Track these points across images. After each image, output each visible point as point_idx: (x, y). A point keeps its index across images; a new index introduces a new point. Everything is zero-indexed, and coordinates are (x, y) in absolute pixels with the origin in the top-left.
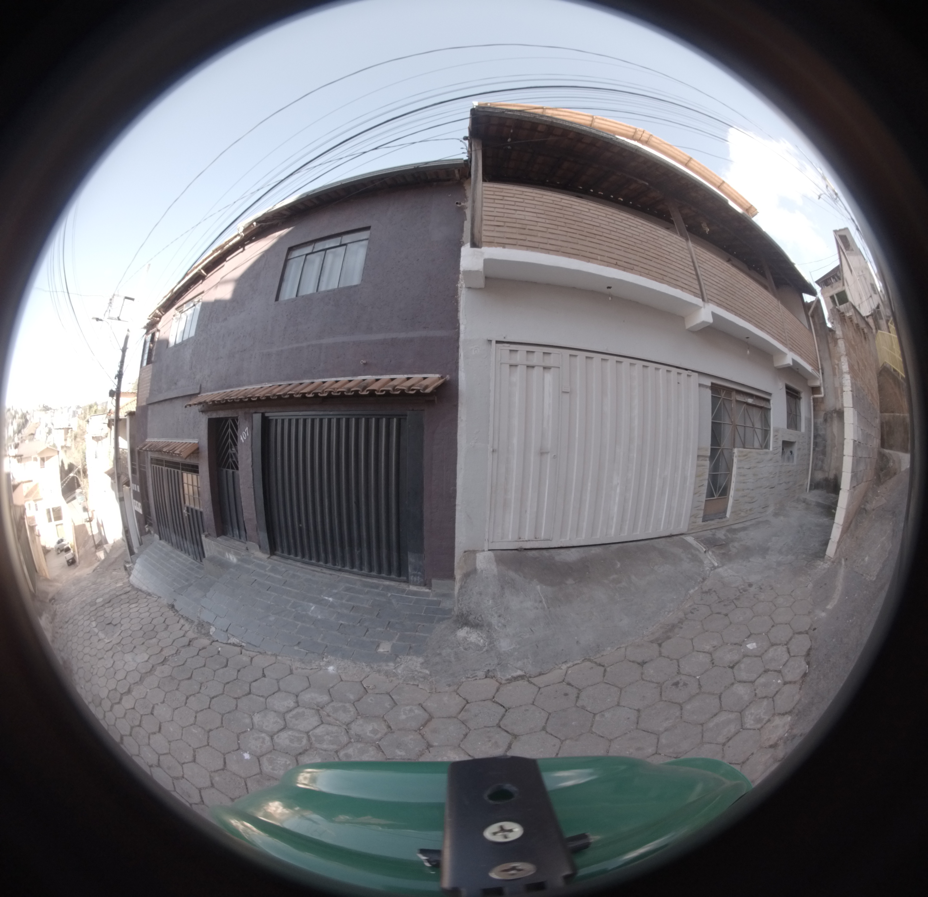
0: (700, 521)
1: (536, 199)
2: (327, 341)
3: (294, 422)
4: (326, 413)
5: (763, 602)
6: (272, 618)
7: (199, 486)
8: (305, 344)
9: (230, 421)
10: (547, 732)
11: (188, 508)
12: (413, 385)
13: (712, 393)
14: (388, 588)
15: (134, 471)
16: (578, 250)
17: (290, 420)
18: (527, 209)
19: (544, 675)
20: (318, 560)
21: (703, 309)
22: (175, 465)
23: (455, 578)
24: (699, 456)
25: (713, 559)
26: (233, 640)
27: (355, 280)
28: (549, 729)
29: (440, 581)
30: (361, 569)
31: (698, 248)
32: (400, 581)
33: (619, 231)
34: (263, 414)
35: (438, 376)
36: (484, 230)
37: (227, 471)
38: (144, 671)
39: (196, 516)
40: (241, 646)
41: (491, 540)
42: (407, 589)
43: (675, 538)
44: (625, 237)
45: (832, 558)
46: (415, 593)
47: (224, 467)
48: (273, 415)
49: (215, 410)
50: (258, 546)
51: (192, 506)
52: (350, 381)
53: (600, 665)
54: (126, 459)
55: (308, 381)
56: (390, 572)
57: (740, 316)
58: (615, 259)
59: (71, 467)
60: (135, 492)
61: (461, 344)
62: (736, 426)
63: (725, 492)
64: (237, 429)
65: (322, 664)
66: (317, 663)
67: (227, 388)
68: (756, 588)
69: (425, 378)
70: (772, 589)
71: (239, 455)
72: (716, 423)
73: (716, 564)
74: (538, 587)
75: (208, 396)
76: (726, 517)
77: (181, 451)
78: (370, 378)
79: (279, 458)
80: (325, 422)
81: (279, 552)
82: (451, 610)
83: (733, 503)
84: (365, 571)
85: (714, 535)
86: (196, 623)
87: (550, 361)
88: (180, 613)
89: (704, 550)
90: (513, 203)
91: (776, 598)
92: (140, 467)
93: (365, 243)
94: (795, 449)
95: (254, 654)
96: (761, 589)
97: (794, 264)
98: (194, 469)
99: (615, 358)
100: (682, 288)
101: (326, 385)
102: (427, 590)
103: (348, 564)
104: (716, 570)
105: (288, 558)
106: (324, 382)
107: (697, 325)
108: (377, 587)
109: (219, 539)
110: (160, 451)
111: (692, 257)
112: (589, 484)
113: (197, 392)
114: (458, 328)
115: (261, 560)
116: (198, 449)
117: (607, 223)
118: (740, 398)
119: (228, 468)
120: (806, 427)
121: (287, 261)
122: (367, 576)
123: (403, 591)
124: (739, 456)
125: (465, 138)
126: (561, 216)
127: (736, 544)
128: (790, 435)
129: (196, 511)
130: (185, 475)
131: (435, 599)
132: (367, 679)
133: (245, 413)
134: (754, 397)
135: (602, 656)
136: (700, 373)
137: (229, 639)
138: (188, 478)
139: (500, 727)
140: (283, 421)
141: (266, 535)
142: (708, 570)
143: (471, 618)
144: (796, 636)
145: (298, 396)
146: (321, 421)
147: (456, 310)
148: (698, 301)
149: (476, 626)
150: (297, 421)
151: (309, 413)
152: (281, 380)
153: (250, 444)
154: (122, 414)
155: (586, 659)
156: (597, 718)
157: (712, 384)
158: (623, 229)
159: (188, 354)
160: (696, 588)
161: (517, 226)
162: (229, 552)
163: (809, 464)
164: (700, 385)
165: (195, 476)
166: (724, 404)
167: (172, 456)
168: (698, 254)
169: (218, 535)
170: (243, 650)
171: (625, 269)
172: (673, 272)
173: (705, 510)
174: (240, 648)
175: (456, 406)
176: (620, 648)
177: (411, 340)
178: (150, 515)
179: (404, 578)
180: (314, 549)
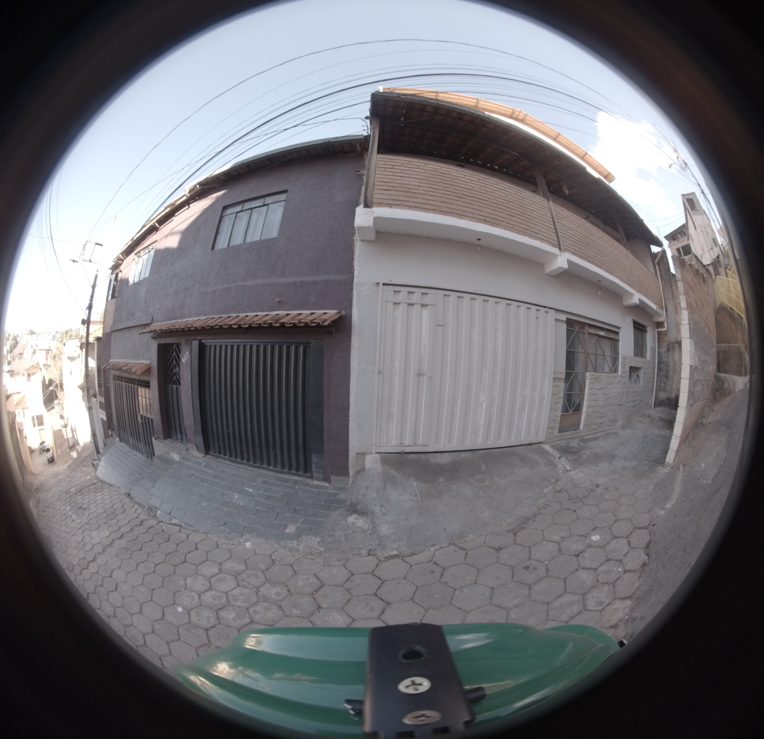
0: (556, 432)
1: (420, 167)
2: (251, 283)
3: (223, 348)
4: (249, 340)
5: (608, 500)
6: (205, 504)
7: (150, 398)
8: (233, 285)
9: (175, 346)
10: (414, 602)
11: (141, 416)
12: (315, 319)
13: (567, 326)
14: (296, 482)
15: (100, 385)
16: (453, 209)
17: (221, 346)
18: (412, 176)
19: (416, 556)
20: (242, 459)
21: (559, 257)
22: (132, 381)
23: (349, 475)
24: (554, 379)
25: (566, 463)
26: (174, 521)
27: (274, 233)
28: (416, 600)
29: (337, 478)
30: (276, 467)
31: (558, 207)
32: (306, 477)
33: (488, 193)
34: (200, 341)
35: (335, 311)
36: (376, 193)
37: (172, 387)
38: (106, 544)
39: (147, 422)
40: (180, 526)
41: (378, 445)
42: (312, 483)
43: (534, 446)
44: (494, 198)
45: (671, 464)
46: (317, 487)
47: (170, 383)
48: (208, 341)
49: (165, 337)
50: (195, 447)
51: (145, 414)
52: (267, 315)
53: (463, 549)
54: (94, 375)
55: (234, 315)
56: (298, 470)
57: (592, 263)
58: (484, 216)
59: (51, 382)
60: (101, 403)
61: (355, 286)
62: (588, 354)
63: (578, 408)
64: (180, 353)
65: (241, 540)
66: (238, 540)
67: (173, 320)
68: (602, 489)
69: (325, 313)
70: (617, 490)
71: (181, 373)
72: (570, 351)
73: (568, 468)
74: (415, 484)
75: (157, 326)
76: (579, 429)
77: (136, 370)
78: (282, 313)
79: (212, 377)
80: (248, 348)
81: (212, 453)
82: (345, 501)
83: (586, 417)
84: (279, 468)
85: (568, 443)
86: (146, 508)
87: (427, 300)
88: (135, 500)
89: (559, 456)
90: (401, 171)
91: (619, 497)
92: (105, 382)
93: (283, 203)
94: (641, 373)
95: (190, 532)
96: (607, 489)
97: (643, 220)
98: (147, 385)
99: (483, 297)
100: (542, 240)
101: (248, 318)
102: (327, 485)
103: (265, 462)
104: (568, 473)
105: (218, 457)
106: (247, 316)
107: (554, 270)
108: (287, 481)
109: (165, 441)
110: (120, 369)
111: (552, 214)
112: (459, 401)
113: (150, 322)
114: (353, 273)
115: (198, 458)
116: (150, 368)
117: (479, 187)
118: (592, 331)
119: (173, 384)
120: (651, 355)
121: (221, 217)
122: (280, 472)
123: (308, 485)
124: (591, 379)
125: (367, 118)
126: (440, 181)
127: (587, 452)
128: (637, 362)
129: (148, 418)
130: (139, 389)
131: (334, 492)
132: (275, 553)
133: (186, 340)
134: (605, 330)
135: (465, 541)
136: (557, 310)
137: (171, 520)
138: (142, 391)
139: (377, 595)
140: (215, 346)
141: (201, 438)
142: (561, 473)
143: (359, 507)
144: (637, 530)
145: (226, 327)
146: (245, 347)
147: (352, 259)
148: (555, 250)
149: (363, 513)
150: (226, 346)
151: (235, 341)
152: (214, 314)
153: (189, 365)
154: (91, 339)
155: (451, 543)
156: (457, 592)
157: (567, 319)
158: (492, 191)
159: (143, 291)
160: (550, 488)
161: (403, 189)
162: (173, 451)
163: (653, 386)
164: (556, 320)
165: (147, 391)
166: (578, 336)
167: (129, 374)
168: (558, 212)
169: (165, 438)
170: (182, 529)
171: (492, 224)
172: (534, 226)
173: (561, 423)
175: (350, 336)
176: (481, 535)
177: (315, 283)
178: (112, 422)
179: (309, 475)
180: (238, 450)
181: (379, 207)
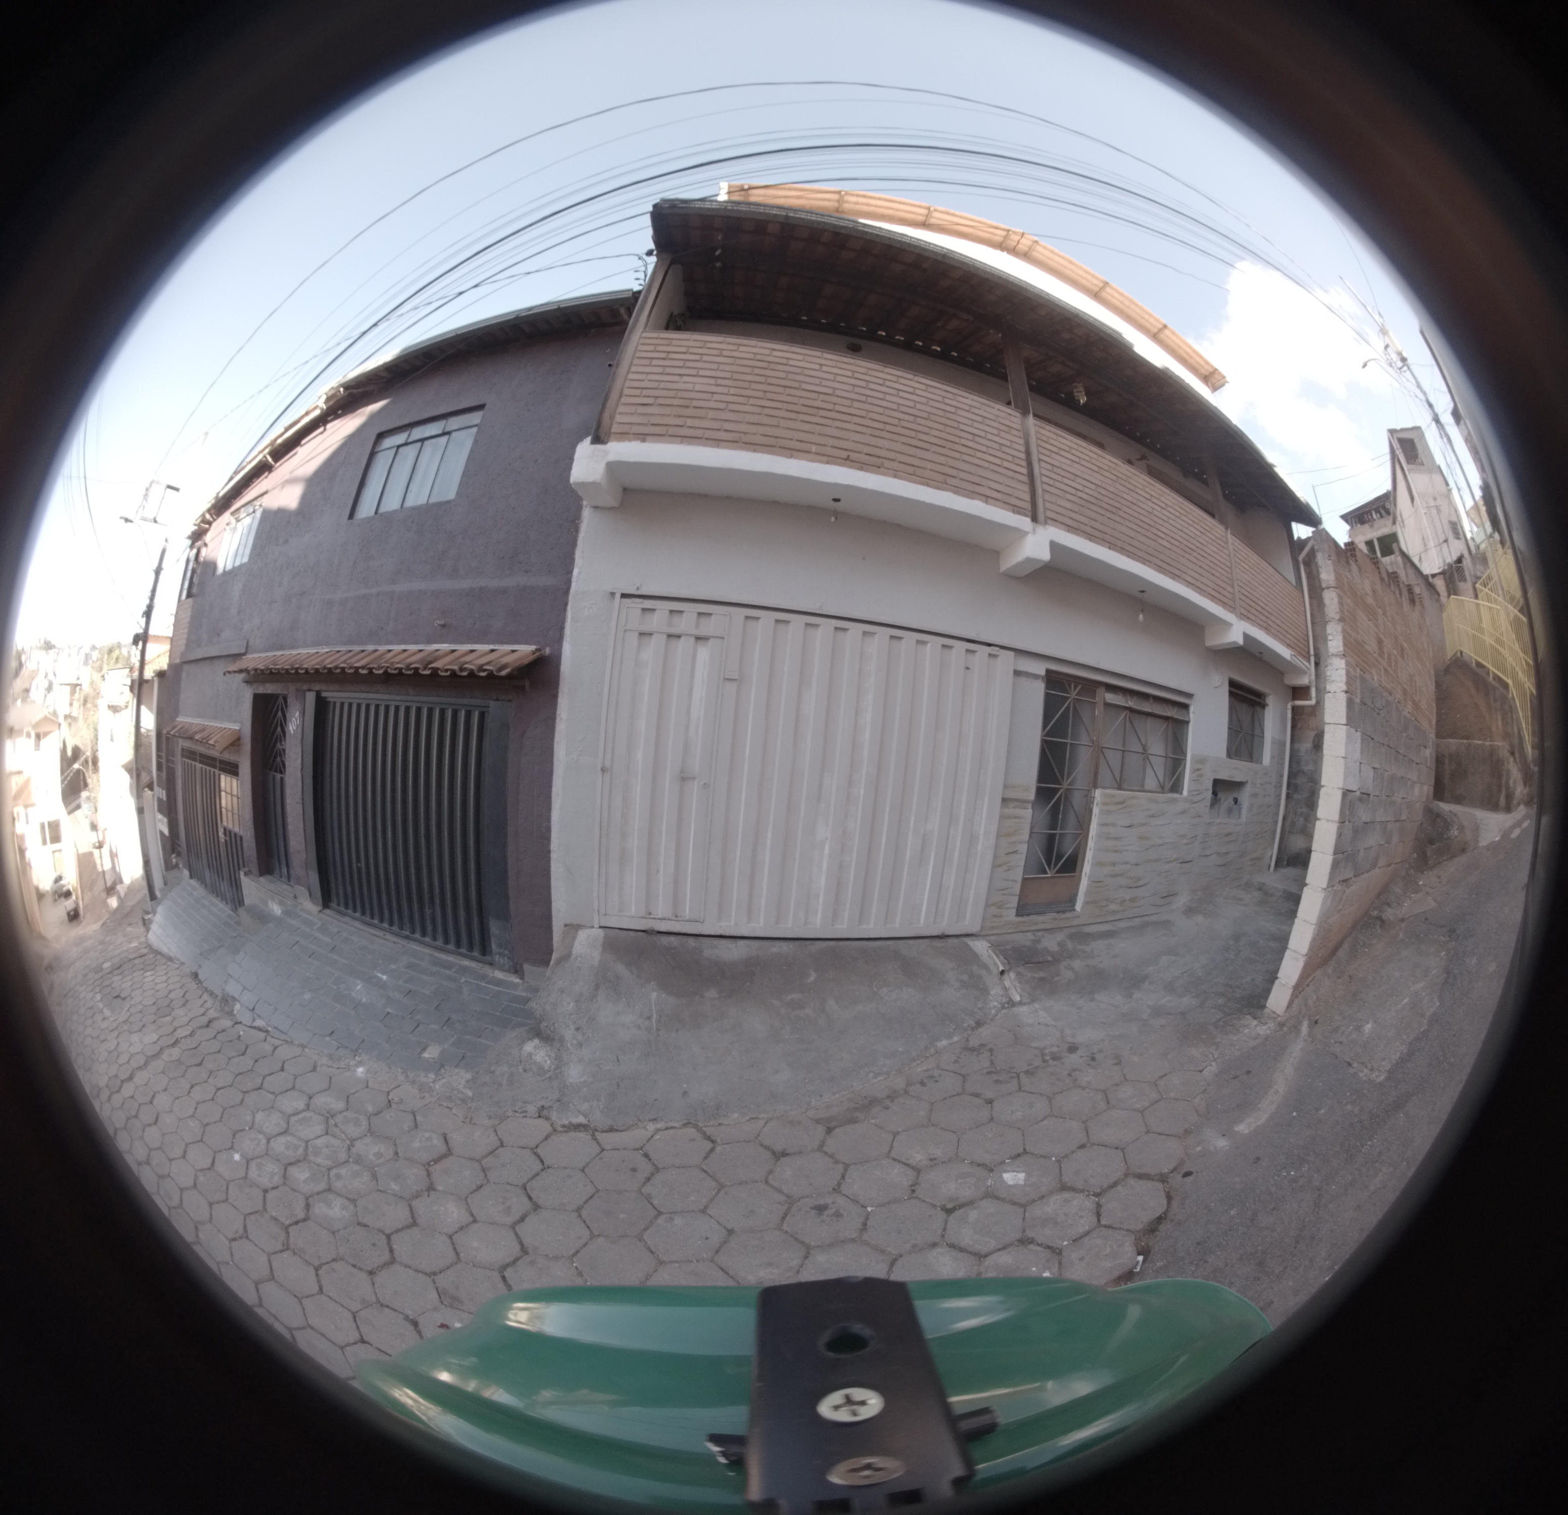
0: (1009, 914)
2: (402, 587)
3: (354, 709)
4: (392, 697)
6: (307, 997)
7: (239, 795)
9: (280, 700)
10: (580, 1216)
11: (225, 829)
12: (490, 662)
13: (1047, 688)
14: (463, 970)
15: (160, 763)
16: (777, 437)
18: (702, 373)
21: (1030, 537)
22: (210, 761)
23: (551, 964)
24: (1005, 800)
25: (1015, 987)
26: (259, 1023)
27: (450, 491)
28: (584, 1213)
29: (533, 968)
30: (434, 938)
32: (482, 965)
34: (319, 693)
35: (533, 647)
36: (620, 413)
37: (273, 776)
38: (150, 1054)
39: (234, 841)
40: (267, 1031)
41: (603, 911)
42: (490, 974)
43: (950, 940)
45: (1278, 1016)
46: (499, 983)
47: (270, 769)
48: (332, 695)
49: (263, 682)
50: (309, 894)
51: (230, 826)
52: (418, 652)
53: (709, 1138)
54: (150, 745)
55: (371, 648)
57: (1122, 550)
59: (77, 754)
60: (160, 800)
61: (570, 598)
62: (1102, 749)
63: (1071, 866)
64: (287, 713)
68: (1082, 1056)
69: (514, 652)
71: (288, 751)
72: (1052, 741)
73: (1018, 998)
74: (654, 995)
75: (252, 660)
76: (1073, 910)
77: (217, 741)
78: (446, 648)
81: (333, 904)
83: (1089, 886)
84: (439, 942)
86: (220, 998)
87: (709, 627)
88: (203, 985)
89: (1002, 968)
90: (677, 363)
92: (168, 760)
93: (474, 431)
94: (1245, 795)
95: (280, 1042)
96: (1094, 1059)
97: (1274, 465)
98: (235, 768)
99: (833, 621)
100: (987, 499)
101: (389, 656)
102: (518, 980)
103: (416, 929)
104: (1015, 1009)
106: (389, 652)
107: (1020, 564)
108: (448, 968)
109: (261, 879)
110: (193, 737)
111: (1027, 444)
112: (770, 835)
113: (243, 651)
114: (571, 572)
115: (310, 914)
116: (241, 738)
118: (1116, 699)
119: (275, 770)
120: (1273, 757)
121: (372, 455)
122: (442, 950)
123: (484, 977)
124: (1107, 803)
125: (648, 253)
127: (1076, 964)
128: (1234, 770)
129: (235, 834)
130: (222, 777)
131: (524, 994)
132: (396, 1089)
133: (296, 691)
134: (1151, 700)
135: (720, 1124)
136: (1021, 652)
137: (254, 1020)
138: (226, 782)
139: (525, 1189)
140: (342, 705)
141: (317, 874)
142: (995, 1006)
143: (543, 1025)
144: (1132, 1181)
145: (349, 670)
146: (387, 708)
147: (574, 545)
148: (1021, 522)
149: (547, 1038)
150: (358, 706)
151: (372, 696)
152: (342, 644)
153: (301, 736)
154: (148, 674)
155: (691, 1123)
156: (661, 1220)
157: (1048, 671)
160: (955, 1039)
161: (676, 402)
162: (271, 898)
163: (1276, 825)
164: (1018, 673)
165: (234, 781)
166: (1076, 710)
167: (206, 747)
169: (262, 874)
170: (269, 1038)
171: (864, 467)
172: (973, 469)
173: (1022, 896)
174: (265, 1034)
176: (757, 1118)
177: (505, 591)
178: (178, 838)
179: (487, 961)
180: (374, 902)
181: (620, 440)
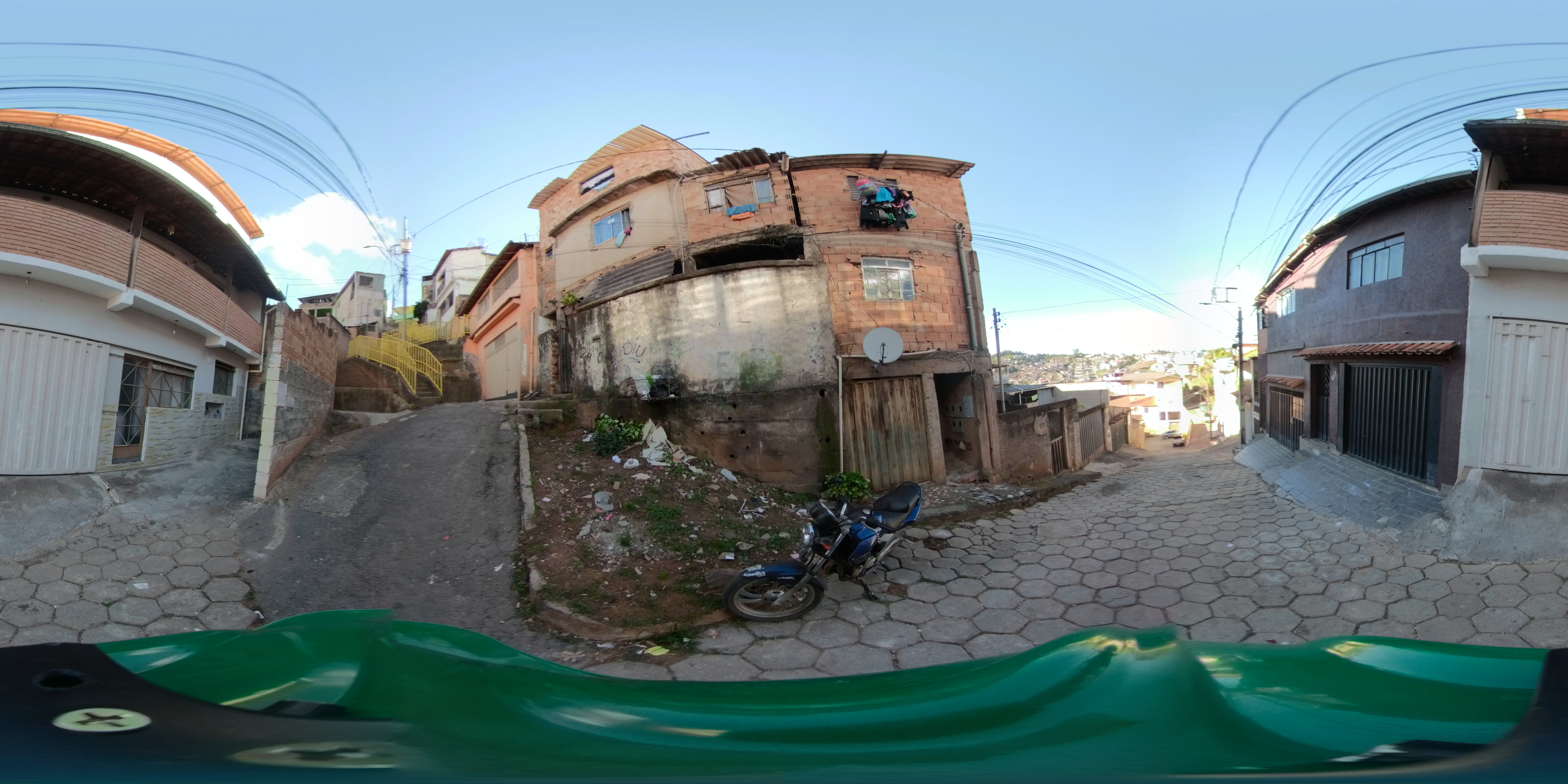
2: (1383, 317)
7: (1303, 405)
8: (1369, 319)
9: (1325, 367)
11: (1295, 420)
14: (1411, 485)
15: (1256, 394)
17: (1360, 369)
20: (1373, 460)
22: (1286, 391)
26: (1289, 497)
27: (1399, 273)
29: (1447, 486)
30: (1398, 470)
32: (1422, 482)
34: (1346, 363)
35: (1452, 342)
36: (1481, 232)
37: (1323, 398)
39: (1298, 424)
41: (1483, 461)
42: (1423, 487)
46: (1427, 491)
47: (1321, 395)
48: (1353, 364)
49: (1313, 360)
50: (1336, 447)
51: (1299, 418)
52: (1396, 344)
55: (1371, 344)
56: (1416, 475)
61: (1469, 319)
64: (1331, 372)
65: (1338, 520)
66: (1335, 519)
67: (1322, 346)
69: (1442, 344)
71: (1331, 388)
74: (1505, 500)
75: (1308, 350)
77: (1290, 383)
78: (1409, 342)
80: (1384, 370)
81: (1349, 453)
84: (1400, 472)
86: (1270, 485)
87: (1535, 332)
90: (1512, 206)
92: (1261, 391)
98: (1300, 395)
101: (1381, 347)
102: (1437, 491)
103: (1391, 465)
105: (1353, 457)
106: (1380, 345)
108: (1403, 482)
109: (1311, 440)
110: (1276, 383)
113: (1302, 347)
114: (1468, 307)
115: (1336, 456)
116: (1304, 383)
119: (1323, 395)
122: (1401, 475)
123: (1420, 488)
129: (1301, 422)
130: (1293, 398)
131: (1439, 497)
133: (1335, 362)
137: (1287, 496)
138: (1296, 400)
141: (1341, 440)
143: (1445, 512)
146: (1382, 369)
147: (1468, 295)
149: (1447, 518)
150: (1366, 369)
151: (1374, 365)
152: (1356, 342)
153: (1337, 382)
154: (1245, 358)
159: (1293, 323)
161: (1512, 225)
162: (1316, 448)
165: (1301, 400)
167: (1284, 386)
169: (1311, 437)
175: (1464, 364)
177: (1436, 316)
178: (1265, 421)
179: (1424, 480)
180: (1371, 452)
181: (1483, 245)
